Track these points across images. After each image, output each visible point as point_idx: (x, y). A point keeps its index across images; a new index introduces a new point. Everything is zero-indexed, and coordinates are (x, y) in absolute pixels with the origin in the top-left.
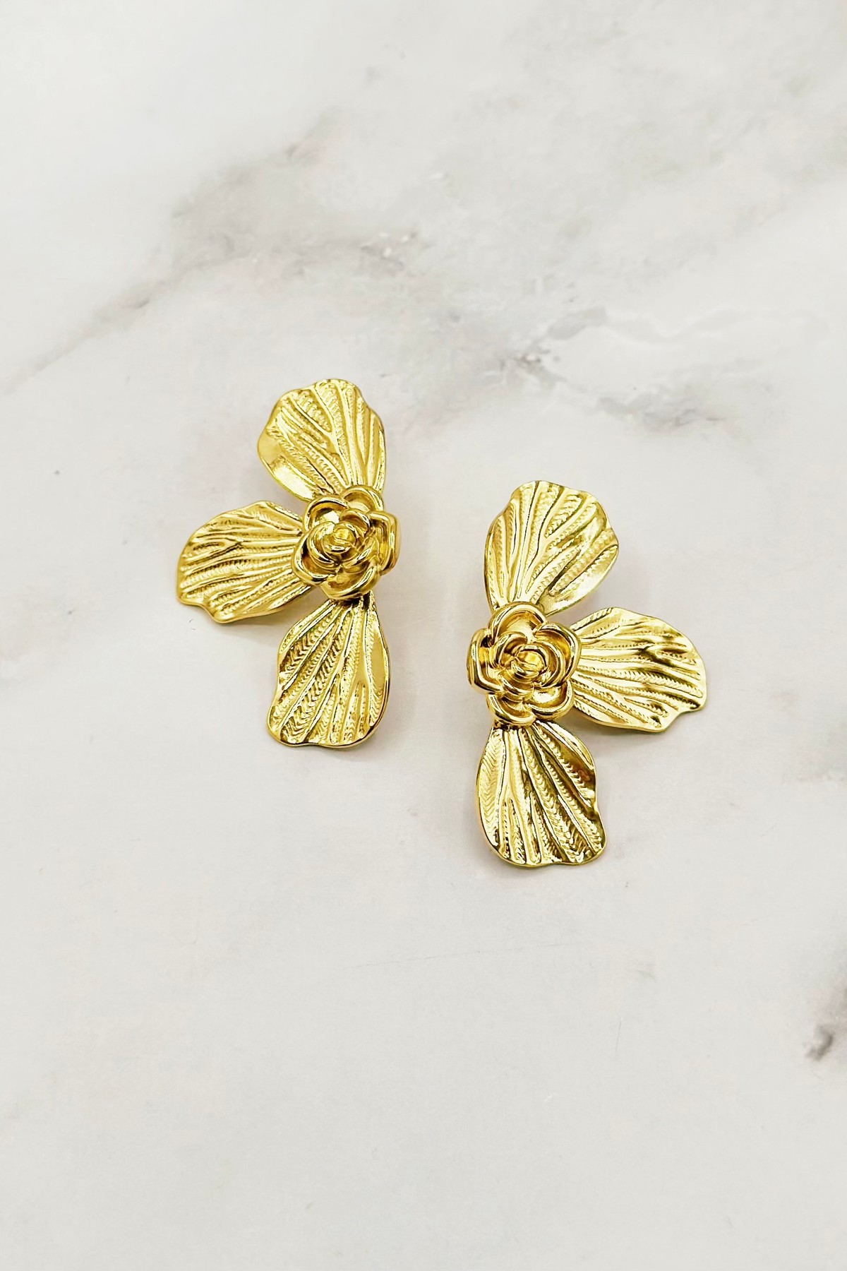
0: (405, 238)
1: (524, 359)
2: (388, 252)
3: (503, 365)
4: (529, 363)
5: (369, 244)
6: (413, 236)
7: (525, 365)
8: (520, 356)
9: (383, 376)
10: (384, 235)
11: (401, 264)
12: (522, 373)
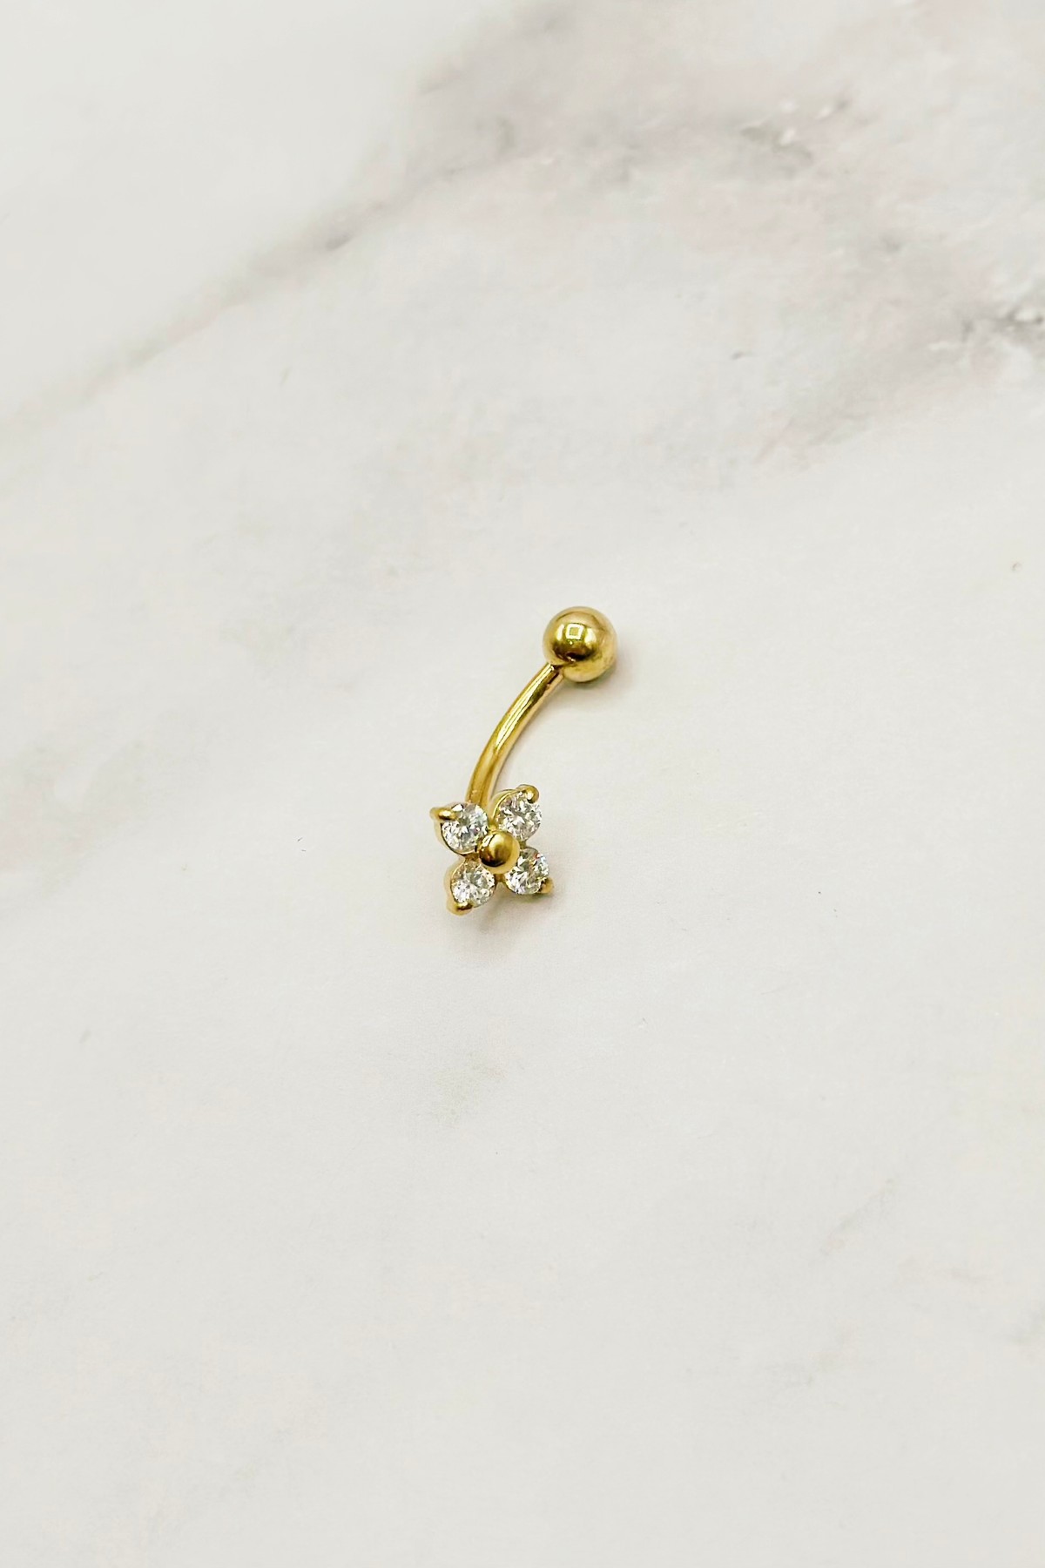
0: (826, 111)
1: (1010, 318)
2: (789, 136)
3: (968, 328)
4: (1020, 325)
5: (757, 123)
6: (842, 105)
7: (1011, 329)
8: (1003, 312)
9: (737, 356)
10: (788, 106)
11: (808, 156)
12: (1004, 344)
